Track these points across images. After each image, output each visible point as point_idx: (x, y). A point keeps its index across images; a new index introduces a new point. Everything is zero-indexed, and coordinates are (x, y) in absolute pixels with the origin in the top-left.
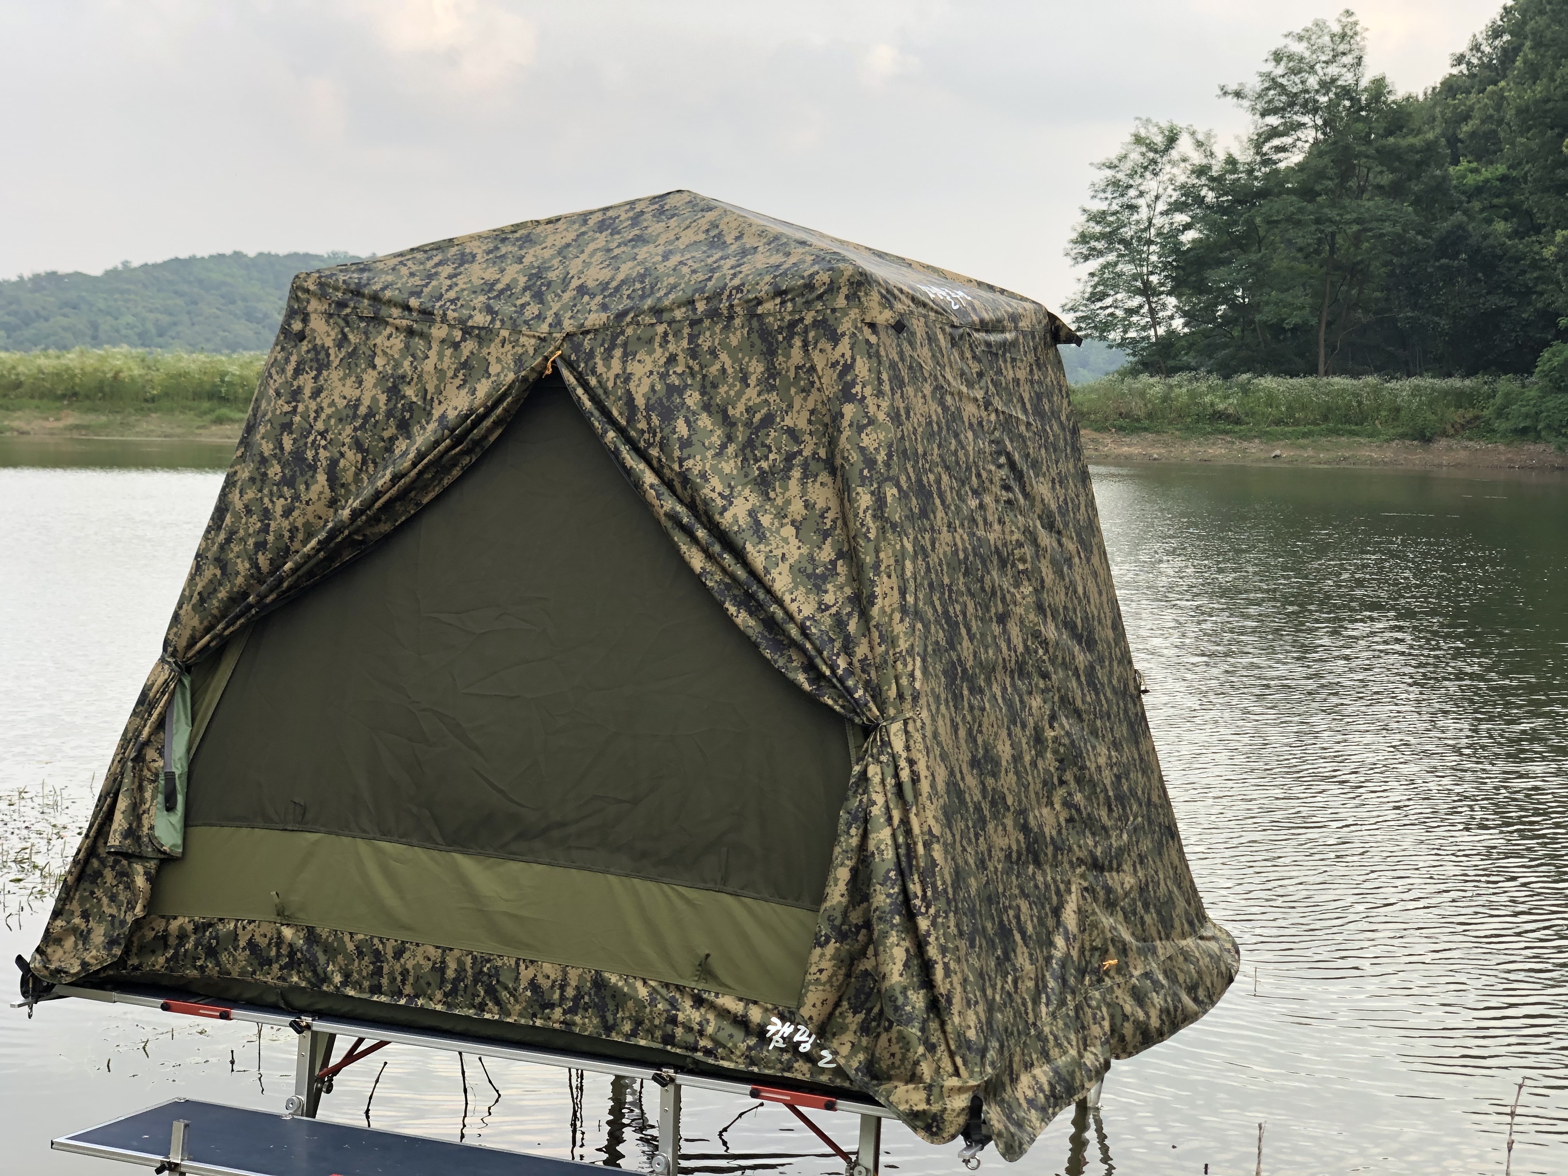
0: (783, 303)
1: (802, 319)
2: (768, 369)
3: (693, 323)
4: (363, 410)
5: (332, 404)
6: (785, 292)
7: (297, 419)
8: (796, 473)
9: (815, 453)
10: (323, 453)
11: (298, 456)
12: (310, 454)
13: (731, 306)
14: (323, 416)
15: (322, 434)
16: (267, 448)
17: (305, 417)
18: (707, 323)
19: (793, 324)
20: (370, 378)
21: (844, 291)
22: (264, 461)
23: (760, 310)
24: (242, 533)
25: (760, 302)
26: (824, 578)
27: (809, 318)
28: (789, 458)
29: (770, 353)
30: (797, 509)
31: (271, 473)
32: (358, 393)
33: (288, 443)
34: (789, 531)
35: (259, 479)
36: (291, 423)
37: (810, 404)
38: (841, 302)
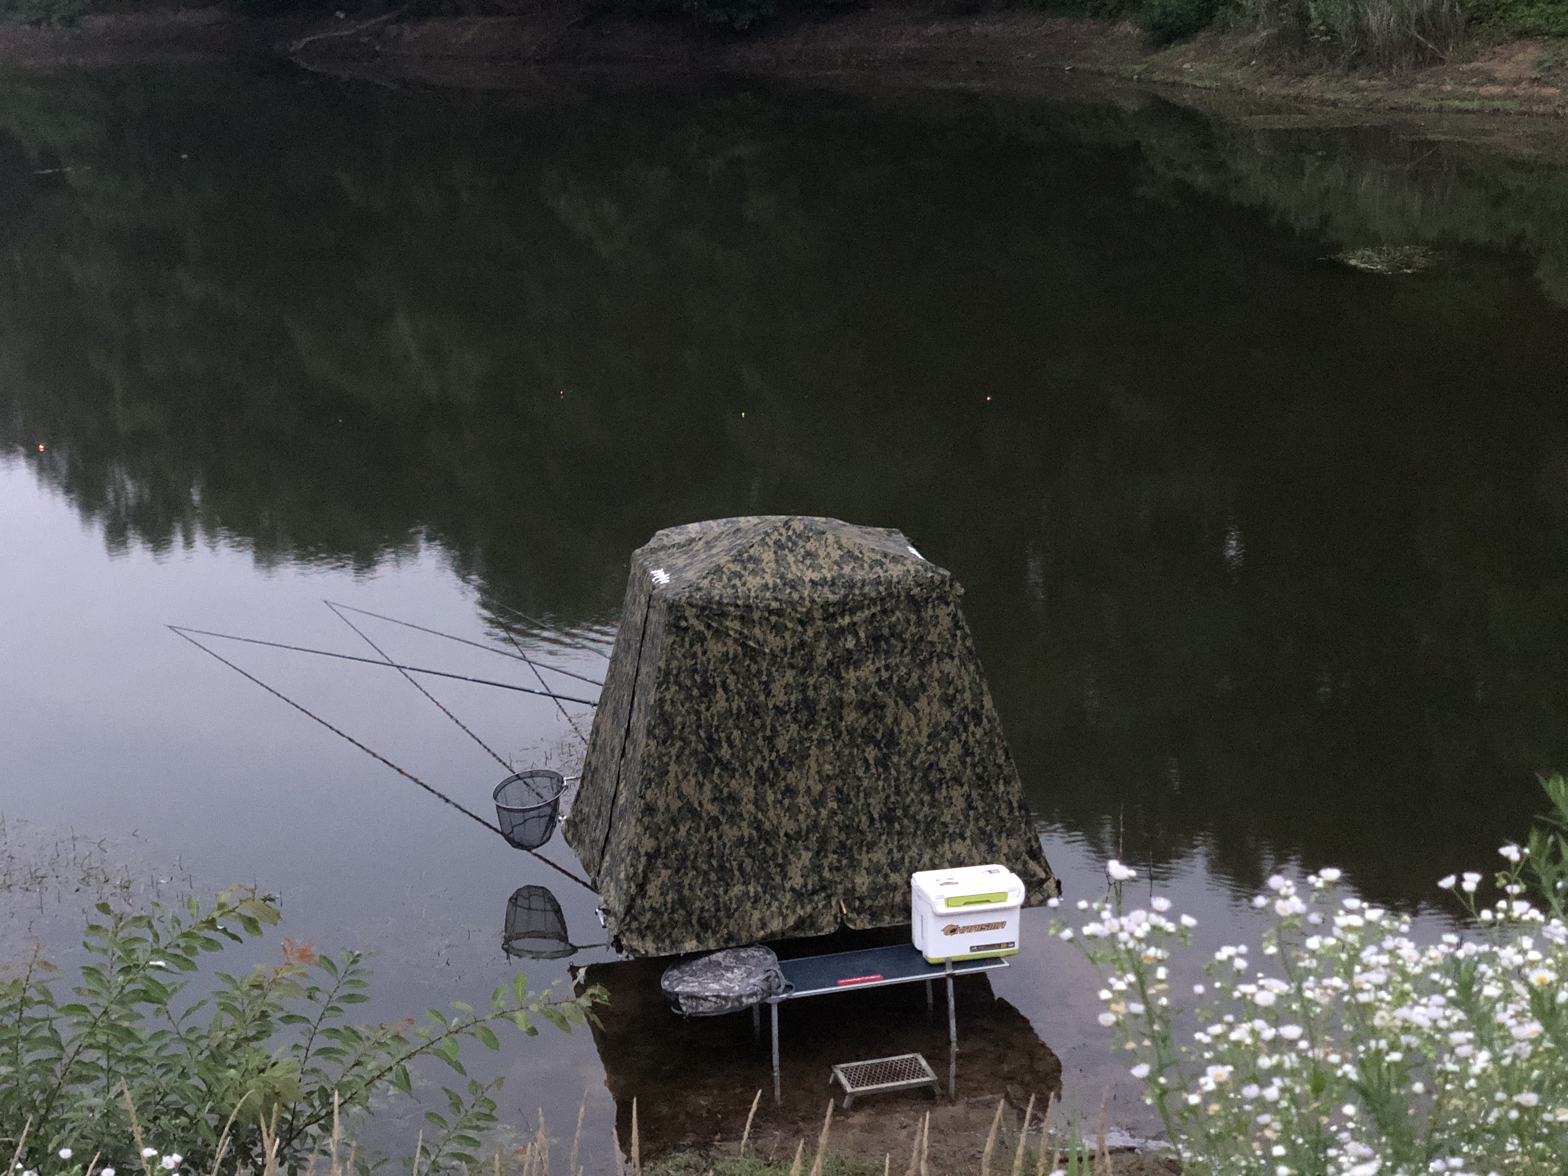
0: (922, 590)
1: (931, 597)
2: (918, 618)
3: (881, 600)
4: (731, 656)
5: (714, 656)
6: (921, 585)
7: (698, 666)
8: (935, 660)
9: (942, 651)
10: (717, 680)
11: (705, 683)
12: (711, 681)
13: (899, 592)
14: (712, 662)
15: (715, 670)
16: (688, 683)
17: (702, 664)
18: (888, 599)
19: (927, 599)
20: (730, 642)
21: (948, 583)
22: (689, 689)
23: (912, 593)
24: (688, 723)
25: (911, 590)
26: (951, 701)
27: (934, 595)
28: (931, 654)
29: (918, 612)
30: (937, 674)
31: (694, 693)
32: (725, 649)
33: (698, 678)
34: (935, 684)
35: (689, 698)
36: (696, 669)
37: (938, 631)
38: (947, 588)
